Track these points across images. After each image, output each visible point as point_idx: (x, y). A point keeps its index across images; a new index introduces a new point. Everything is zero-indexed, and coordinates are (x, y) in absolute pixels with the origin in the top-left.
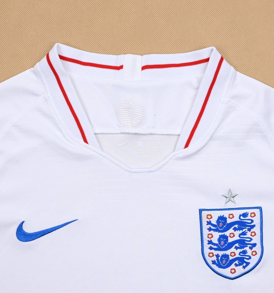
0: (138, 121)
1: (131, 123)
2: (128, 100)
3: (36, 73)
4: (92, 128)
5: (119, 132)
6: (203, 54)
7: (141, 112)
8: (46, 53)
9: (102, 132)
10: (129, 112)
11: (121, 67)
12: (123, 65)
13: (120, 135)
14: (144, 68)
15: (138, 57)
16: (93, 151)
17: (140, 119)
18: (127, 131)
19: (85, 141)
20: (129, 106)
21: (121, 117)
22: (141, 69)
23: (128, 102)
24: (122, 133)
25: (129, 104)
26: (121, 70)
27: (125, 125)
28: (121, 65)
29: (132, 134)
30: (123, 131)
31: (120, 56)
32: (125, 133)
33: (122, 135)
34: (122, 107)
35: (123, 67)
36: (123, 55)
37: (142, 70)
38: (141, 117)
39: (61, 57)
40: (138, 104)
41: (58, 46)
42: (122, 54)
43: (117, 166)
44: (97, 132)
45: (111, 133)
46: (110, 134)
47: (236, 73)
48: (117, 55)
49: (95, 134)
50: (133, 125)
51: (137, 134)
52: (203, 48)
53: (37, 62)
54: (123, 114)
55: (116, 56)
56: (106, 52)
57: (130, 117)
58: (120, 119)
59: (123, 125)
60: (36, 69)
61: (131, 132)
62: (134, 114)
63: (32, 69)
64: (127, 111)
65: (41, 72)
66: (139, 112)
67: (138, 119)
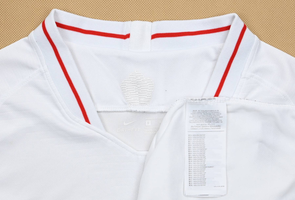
0: (147, 98)
1: (138, 99)
2: (135, 74)
3: (30, 43)
4: (95, 105)
5: (125, 110)
6: (222, 21)
7: (150, 88)
8: (42, 21)
9: (106, 110)
10: (137, 88)
11: (128, 36)
12: (129, 34)
13: (125, 113)
14: (154, 37)
15: (148, 24)
16: (96, 132)
17: (149, 95)
18: (134, 109)
19: (87, 120)
20: (137, 81)
21: (128, 93)
22: (150, 37)
23: (135, 76)
24: (127, 111)
25: (137, 79)
26: (128, 39)
27: (132, 102)
28: (127, 33)
29: (140, 112)
30: (129, 109)
31: (126, 23)
32: (131, 111)
33: (129, 113)
34: (128, 82)
35: (130, 36)
36: (130, 22)
37: (152, 39)
38: (149, 93)
39: (59, 25)
40: (147, 79)
41: (55, 12)
42: (129, 20)
43: (123, 148)
44: (100, 110)
45: (116, 110)
46: (115, 112)
47: (260, 43)
48: (123, 21)
49: (97, 112)
50: (141, 102)
51: (146, 112)
52: (223, 14)
53: (32, 30)
54: (130, 89)
55: (122, 23)
56: (110, 19)
57: (137, 93)
58: (126, 95)
59: (130, 102)
60: (30, 39)
61: (138, 110)
62: (142, 90)
63: (26, 38)
64: (134, 87)
65: (36, 43)
66: (147, 87)
67: (146, 95)
